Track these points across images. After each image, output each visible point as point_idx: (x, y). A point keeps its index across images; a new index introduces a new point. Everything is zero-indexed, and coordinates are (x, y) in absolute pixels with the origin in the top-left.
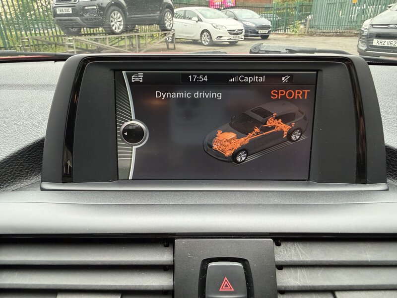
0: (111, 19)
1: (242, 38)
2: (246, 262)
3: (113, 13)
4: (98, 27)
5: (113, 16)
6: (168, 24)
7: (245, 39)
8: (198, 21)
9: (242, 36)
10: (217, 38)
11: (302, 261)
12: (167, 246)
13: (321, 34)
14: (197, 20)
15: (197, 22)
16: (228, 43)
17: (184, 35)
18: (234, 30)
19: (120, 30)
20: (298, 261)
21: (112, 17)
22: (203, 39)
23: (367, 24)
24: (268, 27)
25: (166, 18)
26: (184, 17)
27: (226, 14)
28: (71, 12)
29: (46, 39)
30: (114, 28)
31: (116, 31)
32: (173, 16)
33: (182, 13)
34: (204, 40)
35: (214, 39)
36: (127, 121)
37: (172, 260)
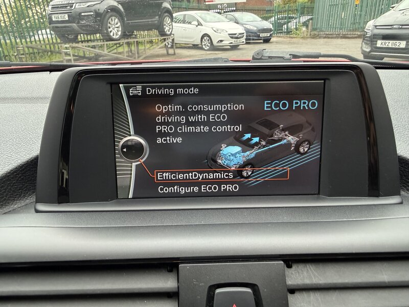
0: (109, 25)
1: (243, 42)
2: (256, 287)
3: (110, 19)
4: (96, 34)
5: (111, 22)
6: (167, 29)
7: (247, 43)
8: (199, 25)
9: (243, 40)
10: (218, 42)
11: (315, 284)
12: (170, 271)
13: (324, 35)
14: (197, 24)
15: (197, 26)
16: (229, 47)
17: (184, 40)
18: (235, 34)
19: (118, 36)
20: (312, 284)
21: (109, 23)
22: (203, 44)
23: (370, 24)
24: (270, 30)
25: (165, 23)
26: (184, 22)
27: (226, 17)
28: (67, 19)
29: (41, 47)
30: (112, 34)
31: (114, 37)
32: (172, 21)
33: (182, 18)
34: (205, 45)
35: (215, 43)
36: (125, 137)
37: (176, 286)
